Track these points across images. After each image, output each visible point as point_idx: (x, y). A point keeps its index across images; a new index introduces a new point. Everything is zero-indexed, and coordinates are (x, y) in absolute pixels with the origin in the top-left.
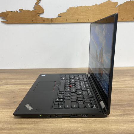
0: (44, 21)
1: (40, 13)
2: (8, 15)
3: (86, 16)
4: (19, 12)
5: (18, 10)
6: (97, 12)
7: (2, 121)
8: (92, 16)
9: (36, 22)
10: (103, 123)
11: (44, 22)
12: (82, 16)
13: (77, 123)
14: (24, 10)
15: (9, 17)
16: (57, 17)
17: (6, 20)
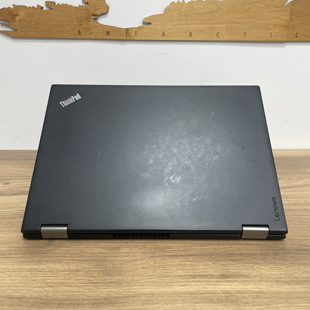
0: (108, 33)
1: (98, 13)
2: (16, 15)
3: (211, 26)
4: (45, 9)
5: (43, 5)
6: (239, 16)
7: (26, 298)
8: (225, 25)
9: (87, 36)
10: (278, 303)
11: (108, 37)
12: (203, 26)
13: (214, 303)
14: (59, 4)
15: (20, 21)
16: (141, 25)
17: (12, 28)
